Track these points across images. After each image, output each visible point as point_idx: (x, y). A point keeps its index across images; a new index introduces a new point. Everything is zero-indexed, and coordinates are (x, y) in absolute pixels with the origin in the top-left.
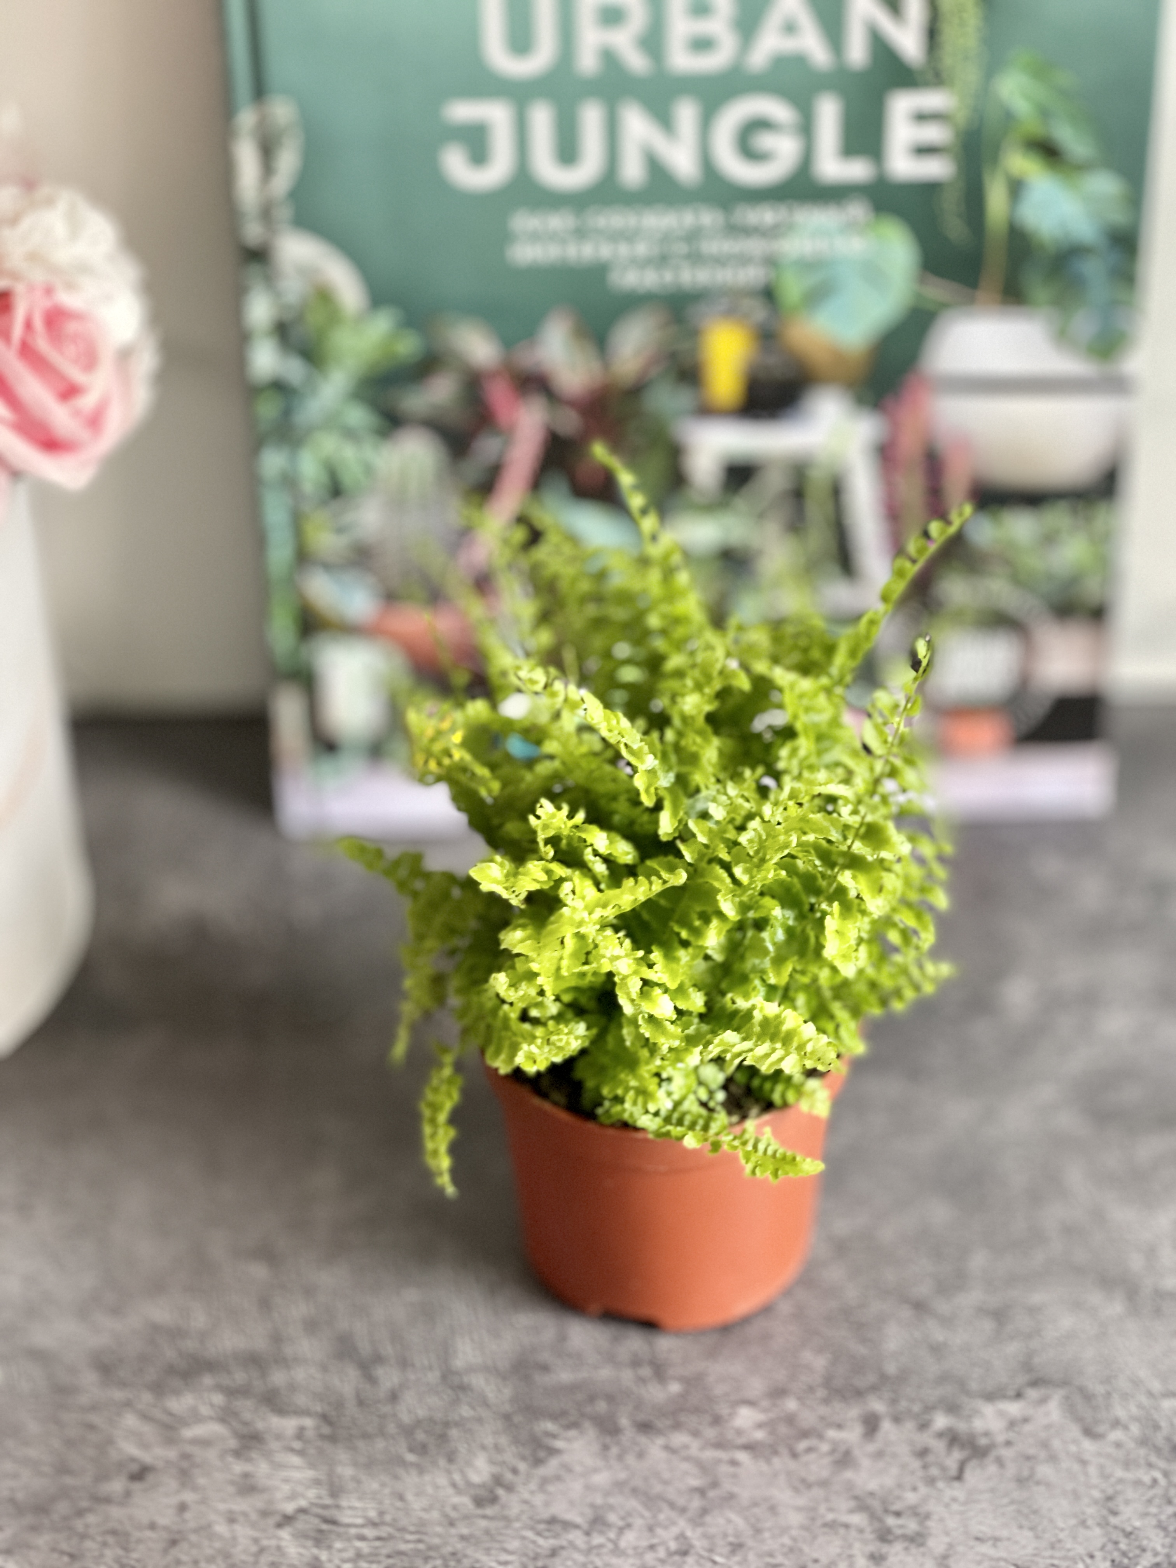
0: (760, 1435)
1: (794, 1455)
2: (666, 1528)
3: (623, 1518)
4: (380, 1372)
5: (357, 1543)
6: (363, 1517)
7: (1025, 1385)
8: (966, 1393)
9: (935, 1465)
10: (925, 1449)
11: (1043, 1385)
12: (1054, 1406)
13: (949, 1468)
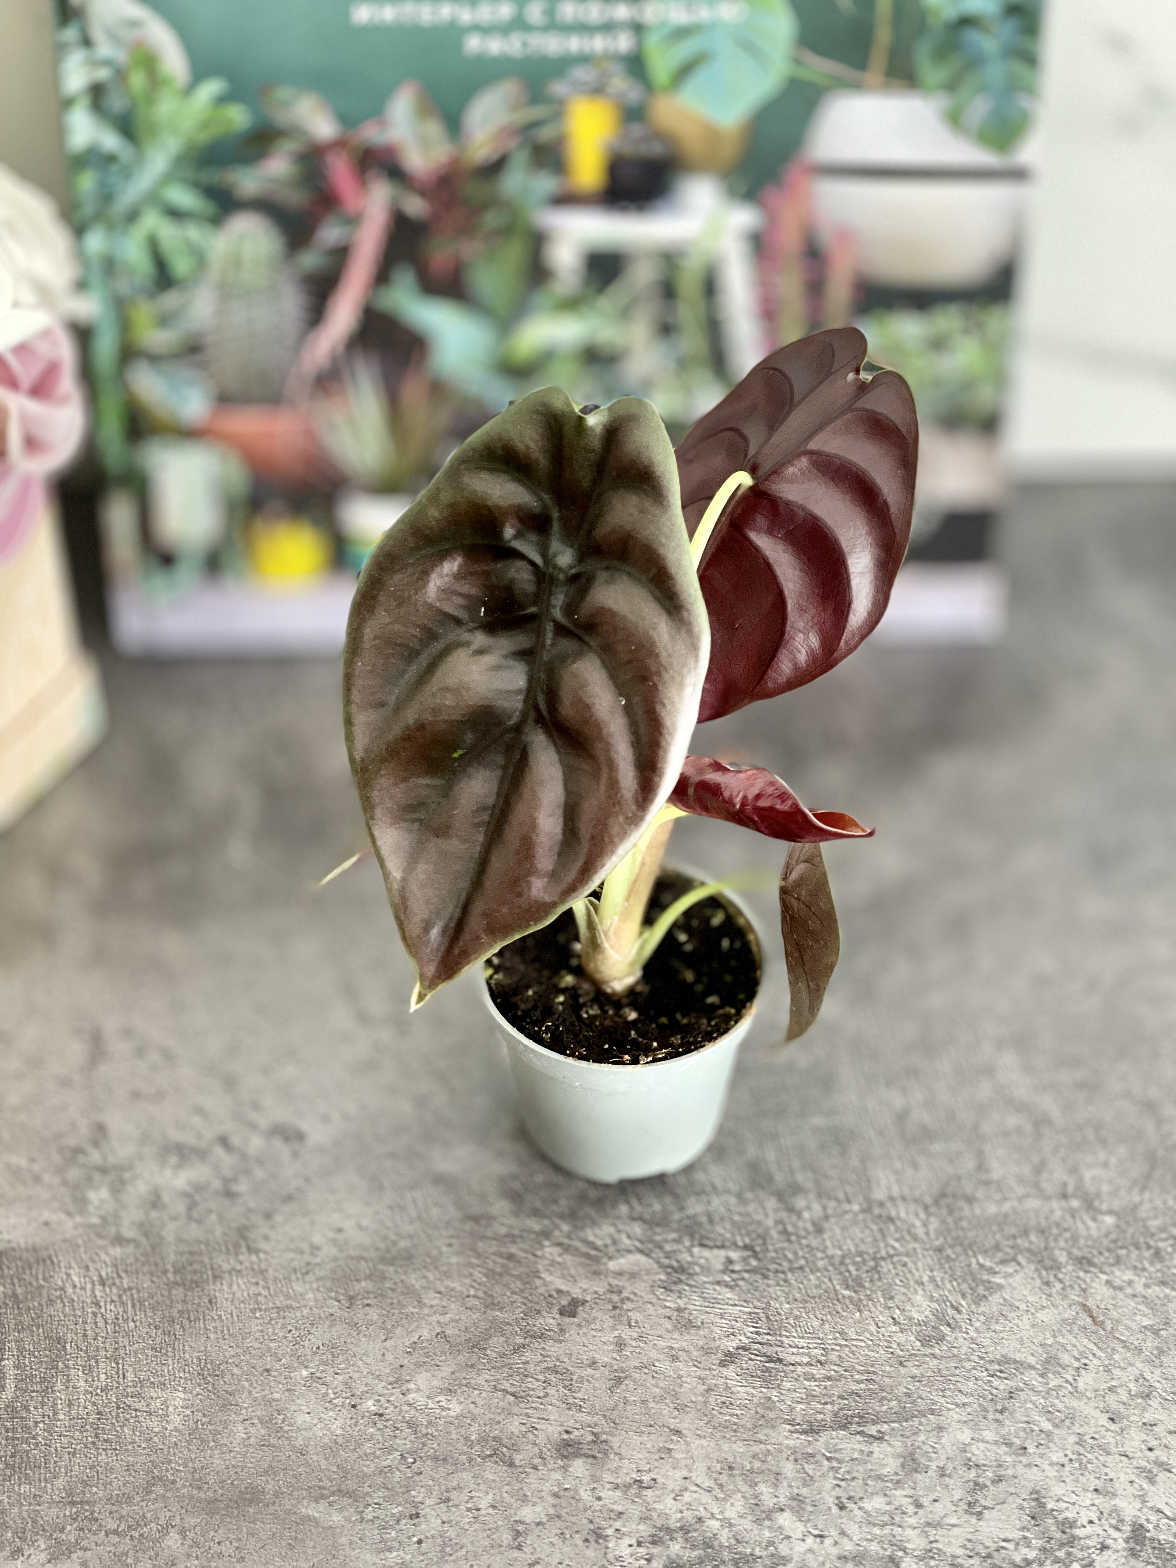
2: (1123, 1369)
3: (1078, 1360)
4: (800, 1203)
5: (806, 1382)
6: (808, 1355)
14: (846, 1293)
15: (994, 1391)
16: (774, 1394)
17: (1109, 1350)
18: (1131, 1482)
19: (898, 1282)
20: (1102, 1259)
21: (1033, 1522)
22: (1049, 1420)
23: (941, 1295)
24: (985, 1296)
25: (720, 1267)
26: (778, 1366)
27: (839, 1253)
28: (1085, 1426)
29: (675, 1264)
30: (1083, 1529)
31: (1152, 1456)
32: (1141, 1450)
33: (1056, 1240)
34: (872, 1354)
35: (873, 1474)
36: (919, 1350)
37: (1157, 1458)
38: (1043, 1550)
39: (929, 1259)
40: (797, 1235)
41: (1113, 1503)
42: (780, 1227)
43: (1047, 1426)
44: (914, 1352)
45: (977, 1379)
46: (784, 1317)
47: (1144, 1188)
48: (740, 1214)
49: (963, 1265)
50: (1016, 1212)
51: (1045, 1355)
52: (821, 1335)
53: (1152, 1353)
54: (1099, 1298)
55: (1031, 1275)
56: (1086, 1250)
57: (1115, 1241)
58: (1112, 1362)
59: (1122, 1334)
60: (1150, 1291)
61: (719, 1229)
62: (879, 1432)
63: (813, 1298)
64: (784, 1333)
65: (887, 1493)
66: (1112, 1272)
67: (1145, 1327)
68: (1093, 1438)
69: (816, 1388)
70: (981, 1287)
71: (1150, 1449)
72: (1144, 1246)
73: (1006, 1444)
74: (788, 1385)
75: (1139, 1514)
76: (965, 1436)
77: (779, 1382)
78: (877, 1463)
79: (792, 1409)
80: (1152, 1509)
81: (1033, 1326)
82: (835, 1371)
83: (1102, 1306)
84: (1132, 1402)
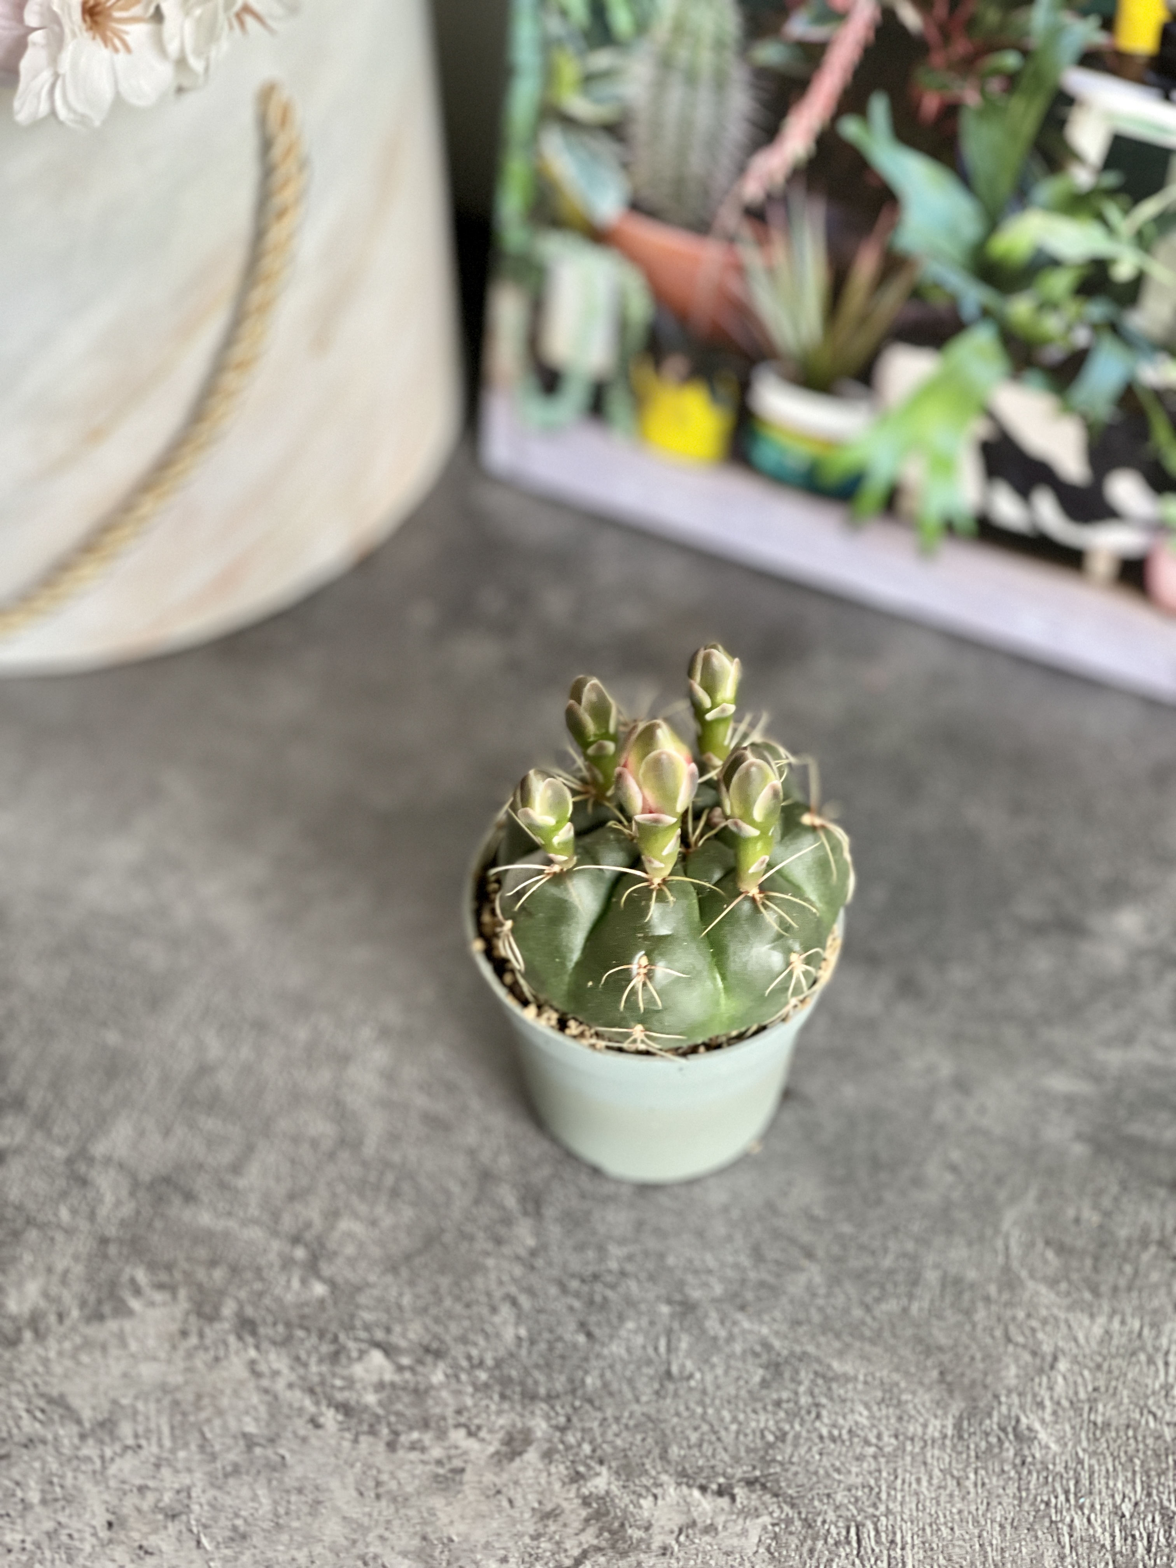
0: (371, 1398)
1: (392, 1446)
2: (176, 1471)
3: (136, 1436)
7: (740, 1480)
8: (664, 1456)
9: (551, 1539)
10: (553, 1510)
11: (760, 1493)
12: (755, 1528)
13: (566, 1551)
15: (15, 1431)
17: (180, 1442)
20: (270, 1332)
22: (43, 1491)
23: (59, 1294)
24: (104, 1317)
28: (75, 1518)
33: (240, 1287)
39: (83, 1247)
43: (34, 1497)
45: (9, 1407)
47: (394, 1269)
49: (113, 1271)
50: (226, 1234)
51: (106, 1415)
53: (224, 1468)
54: (225, 1374)
55: (176, 1315)
56: (263, 1313)
57: (303, 1317)
58: (172, 1457)
59: (211, 1430)
60: (288, 1394)
66: (267, 1352)
67: (244, 1435)
68: (70, 1536)
70: (110, 1305)
72: (329, 1336)
81: (125, 1375)
83: (219, 1387)
84: (150, 1516)
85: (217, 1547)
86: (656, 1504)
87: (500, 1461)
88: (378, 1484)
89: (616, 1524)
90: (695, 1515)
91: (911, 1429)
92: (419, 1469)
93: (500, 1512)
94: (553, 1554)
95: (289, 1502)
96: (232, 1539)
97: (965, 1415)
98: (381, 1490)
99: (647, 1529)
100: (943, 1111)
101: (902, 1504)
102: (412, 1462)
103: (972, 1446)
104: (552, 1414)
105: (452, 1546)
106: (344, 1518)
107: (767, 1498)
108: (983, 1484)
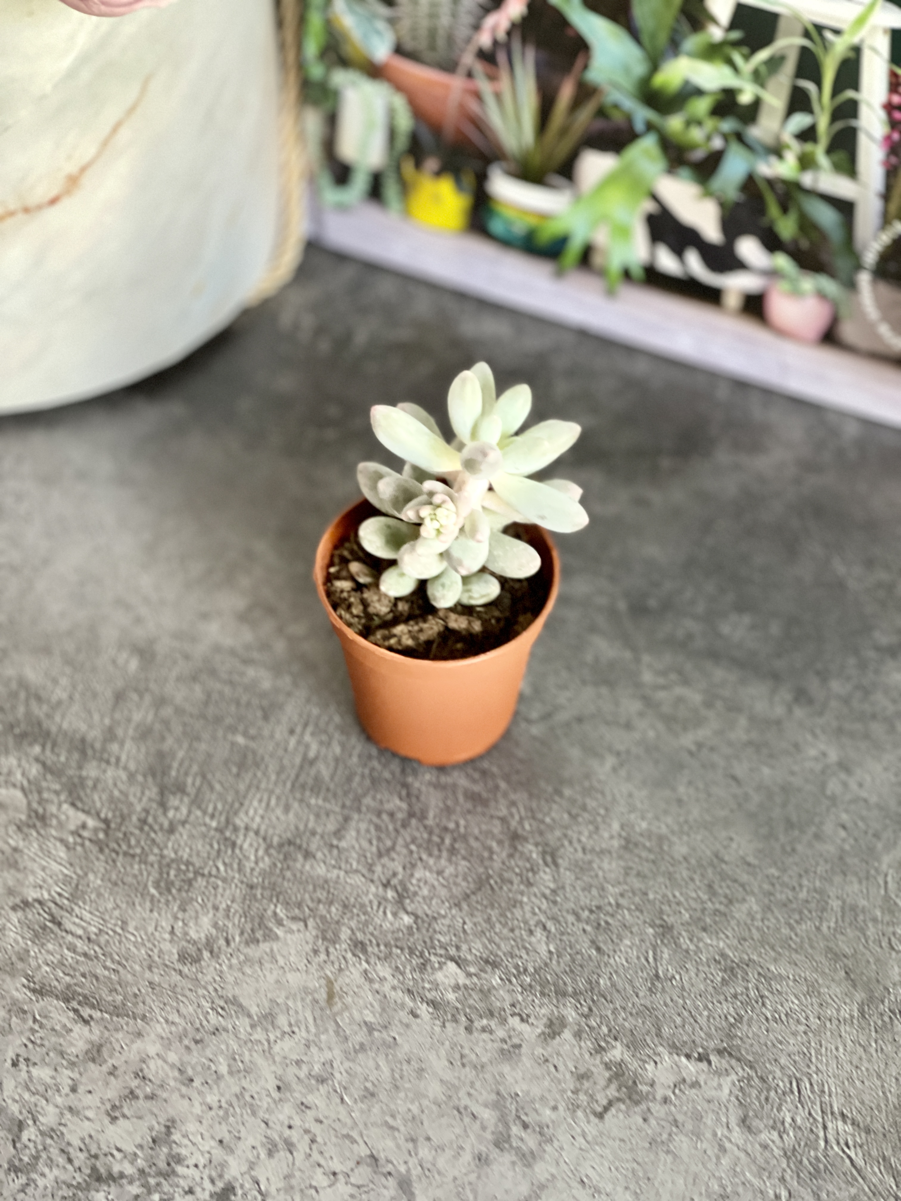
1: (469, 1029)
3: (290, 1025)
5: (66, 951)
6: (84, 929)
7: (713, 1050)
8: (659, 1035)
9: (586, 1093)
10: (586, 1073)
11: (727, 1058)
12: (727, 1083)
13: (597, 1101)
14: (153, 891)
16: (34, 950)
17: (321, 1029)
18: (253, 1147)
19: (200, 900)
20: (376, 950)
21: (152, 1145)
22: (229, 1066)
23: (225, 925)
24: (258, 941)
25: (72, 827)
26: (55, 928)
27: (173, 855)
28: (253, 1084)
29: (41, 811)
30: (185, 1169)
31: (287, 1132)
32: (282, 1124)
34: (133, 949)
35: (59, 1048)
36: (173, 963)
37: (290, 1137)
38: (142, 1172)
39: (238, 891)
40: (151, 827)
41: (225, 1158)
42: (143, 815)
43: (223, 1069)
44: (167, 963)
45: (199, 1006)
46: (89, 890)
47: (458, 905)
48: (121, 792)
49: (261, 908)
50: (336, 882)
52: (107, 917)
55: (308, 940)
58: (316, 1040)
59: (343, 1020)
60: (393, 993)
61: (96, 797)
62: (91, 1017)
63: (124, 883)
64: (81, 904)
65: (58, 1068)
66: (375, 965)
67: (365, 1023)
68: (252, 1097)
69: (70, 959)
70: (261, 932)
71: (290, 1127)
72: (418, 953)
73: (180, 1070)
74: (50, 946)
75: (239, 1177)
76: (152, 1049)
77: (44, 941)
78: (69, 1041)
79: (39, 966)
80: (252, 1178)
82: (95, 952)
83: (344, 990)
84: (306, 1081)
85: (355, 1101)
86: (656, 1068)
87: (545, 1039)
88: (462, 1056)
89: (630, 1083)
90: (685, 1075)
91: (829, 1012)
92: (490, 1045)
93: (549, 1075)
94: (588, 1103)
95: (402, 1070)
96: (366, 1097)
97: (865, 1001)
98: (464, 1061)
99: (652, 1086)
100: (833, 786)
101: (826, 1065)
102: (484, 1041)
103: (872, 1024)
104: (579, 1006)
105: (518, 1099)
106: (441, 1080)
107: (733, 1062)
108: (882, 1049)
